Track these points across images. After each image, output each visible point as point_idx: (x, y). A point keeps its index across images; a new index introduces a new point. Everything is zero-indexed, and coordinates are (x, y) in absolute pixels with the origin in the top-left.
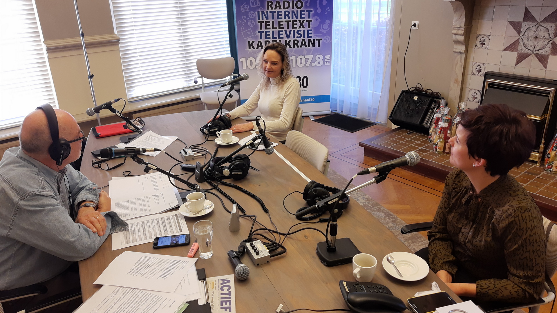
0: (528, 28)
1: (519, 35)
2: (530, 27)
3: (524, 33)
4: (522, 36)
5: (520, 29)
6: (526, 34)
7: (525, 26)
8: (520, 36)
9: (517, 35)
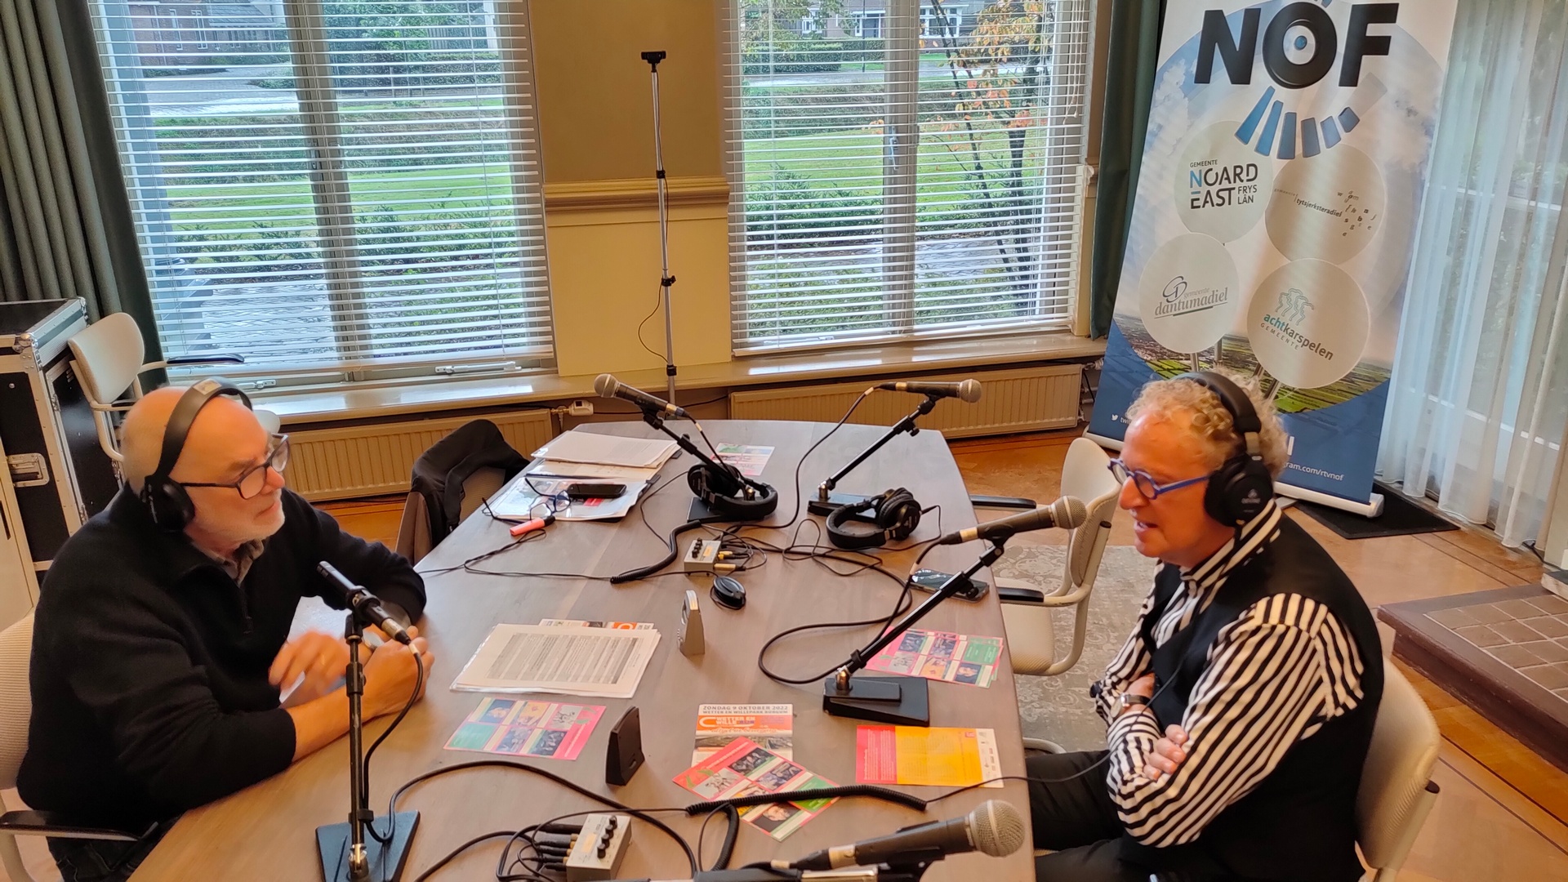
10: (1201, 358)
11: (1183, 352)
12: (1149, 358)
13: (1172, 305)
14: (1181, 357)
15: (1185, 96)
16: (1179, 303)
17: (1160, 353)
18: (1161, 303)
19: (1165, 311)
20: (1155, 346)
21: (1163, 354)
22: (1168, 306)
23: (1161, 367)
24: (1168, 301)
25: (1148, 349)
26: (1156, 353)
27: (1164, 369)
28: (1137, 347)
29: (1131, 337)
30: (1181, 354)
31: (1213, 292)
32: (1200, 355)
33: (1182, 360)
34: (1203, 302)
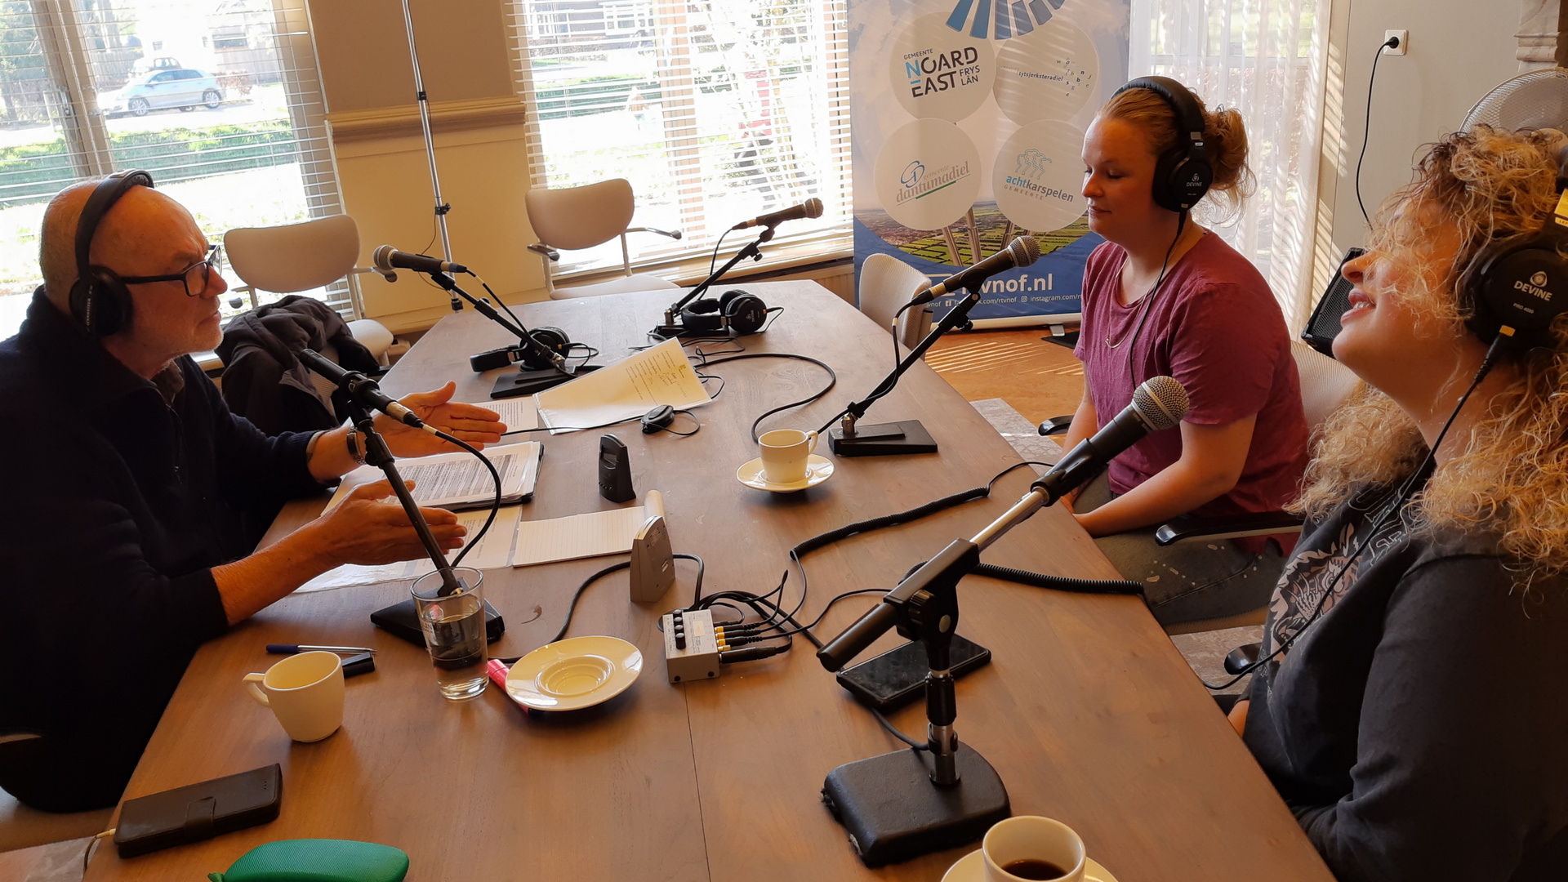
10: (952, 230)
11: (934, 229)
12: (901, 243)
13: (912, 189)
14: (932, 234)
16: (920, 185)
17: (911, 235)
18: (901, 190)
19: (907, 196)
20: (904, 230)
21: (913, 236)
22: (909, 191)
23: (915, 248)
24: (907, 186)
25: (898, 235)
26: (906, 236)
27: (919, 249)
28: (887, 236)
29: (877, 229)
30: (932, 232)
31: (953, 168)
32: (950, 227)
33: (934, 236)
34: (945, 179)
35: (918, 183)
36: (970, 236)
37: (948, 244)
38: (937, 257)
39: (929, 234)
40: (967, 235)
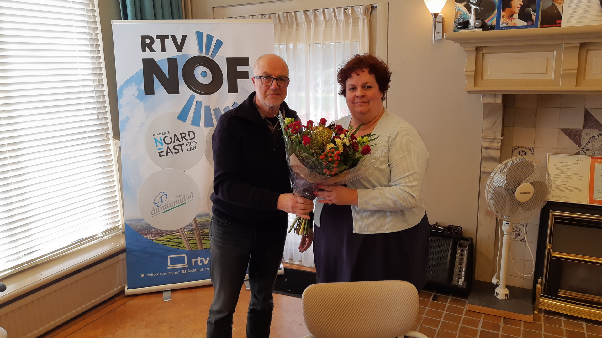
0: (592, 137)
1: (579, 146)
2: (595, 136)
3: (586, 144)
4: (583, 148)
5: (580, 138)
6: (589, 146)
7: (586, 135)
8: (581, 148)
9: (576, 146)
10: (185, 230)
11: (174, 229)
12: (155, 238)
13: (161, 207)
14: (173, 233)
15: (140, 102)
16: (165, 205)
17: (160, 233)
18: (154, 208)
19: (157, 211)
20: (156, 231)
21: (162, 234)
22: (159, 208)
23: (163, 240)
24: (158, 206)
25: (153, 234)
26: (158, 234)
27: (165, 241)
28: (145, 234)
29: (140, 230)
30: (173, 231)
31: (184, 195)
32: (184, 228)
33: (174, 233)
34: (180, 202)
35: (163, 205)
36: (195, 233)
37: (182, 237)
38: (177, 245)
39: (172, 232)
40: (194, 232)
